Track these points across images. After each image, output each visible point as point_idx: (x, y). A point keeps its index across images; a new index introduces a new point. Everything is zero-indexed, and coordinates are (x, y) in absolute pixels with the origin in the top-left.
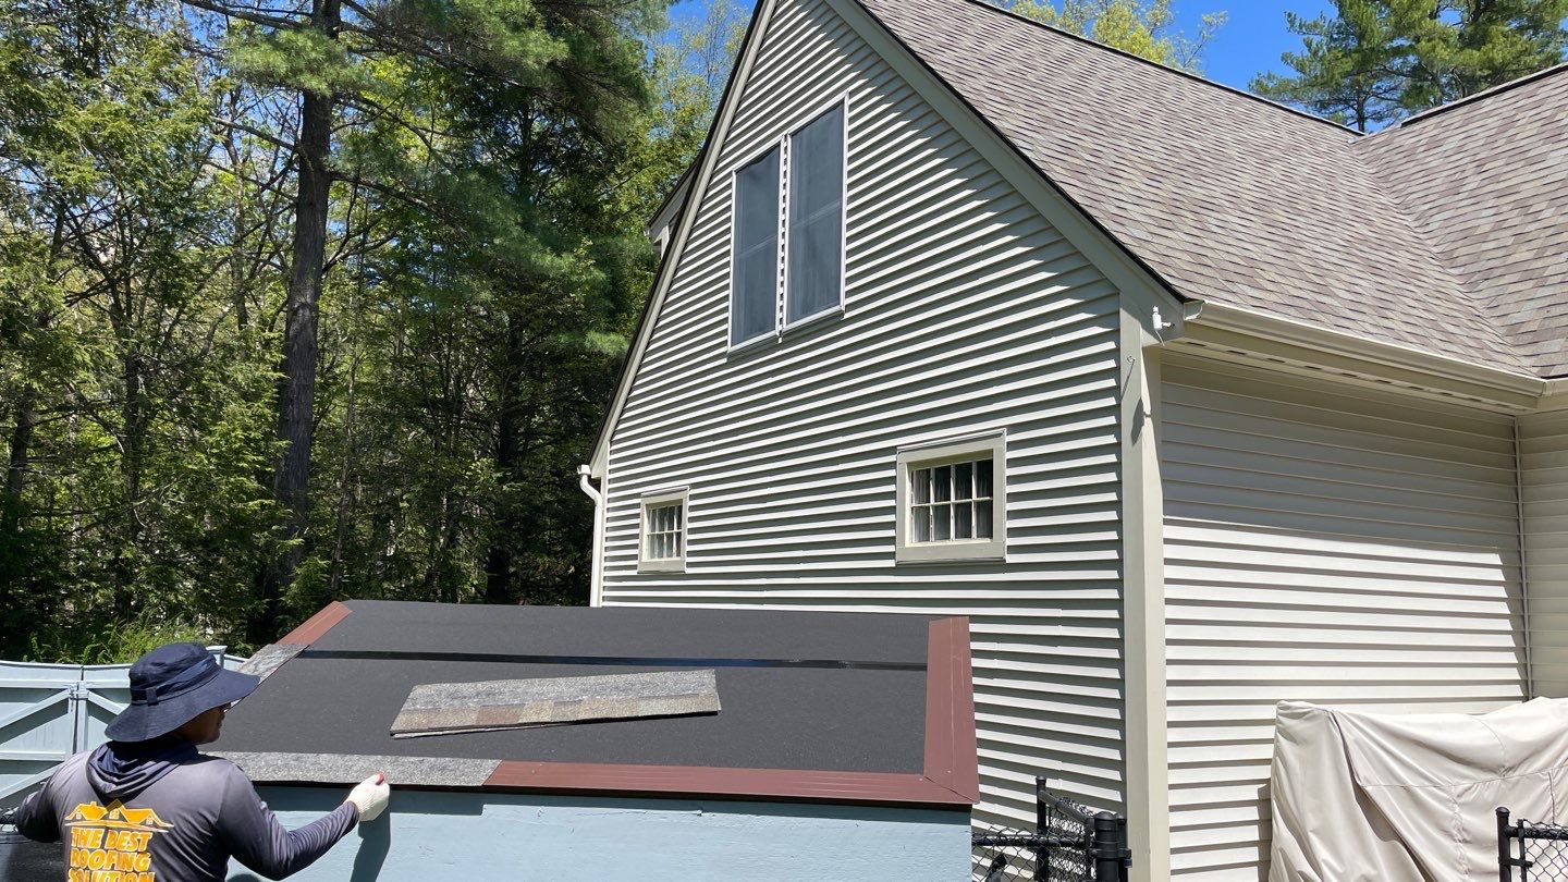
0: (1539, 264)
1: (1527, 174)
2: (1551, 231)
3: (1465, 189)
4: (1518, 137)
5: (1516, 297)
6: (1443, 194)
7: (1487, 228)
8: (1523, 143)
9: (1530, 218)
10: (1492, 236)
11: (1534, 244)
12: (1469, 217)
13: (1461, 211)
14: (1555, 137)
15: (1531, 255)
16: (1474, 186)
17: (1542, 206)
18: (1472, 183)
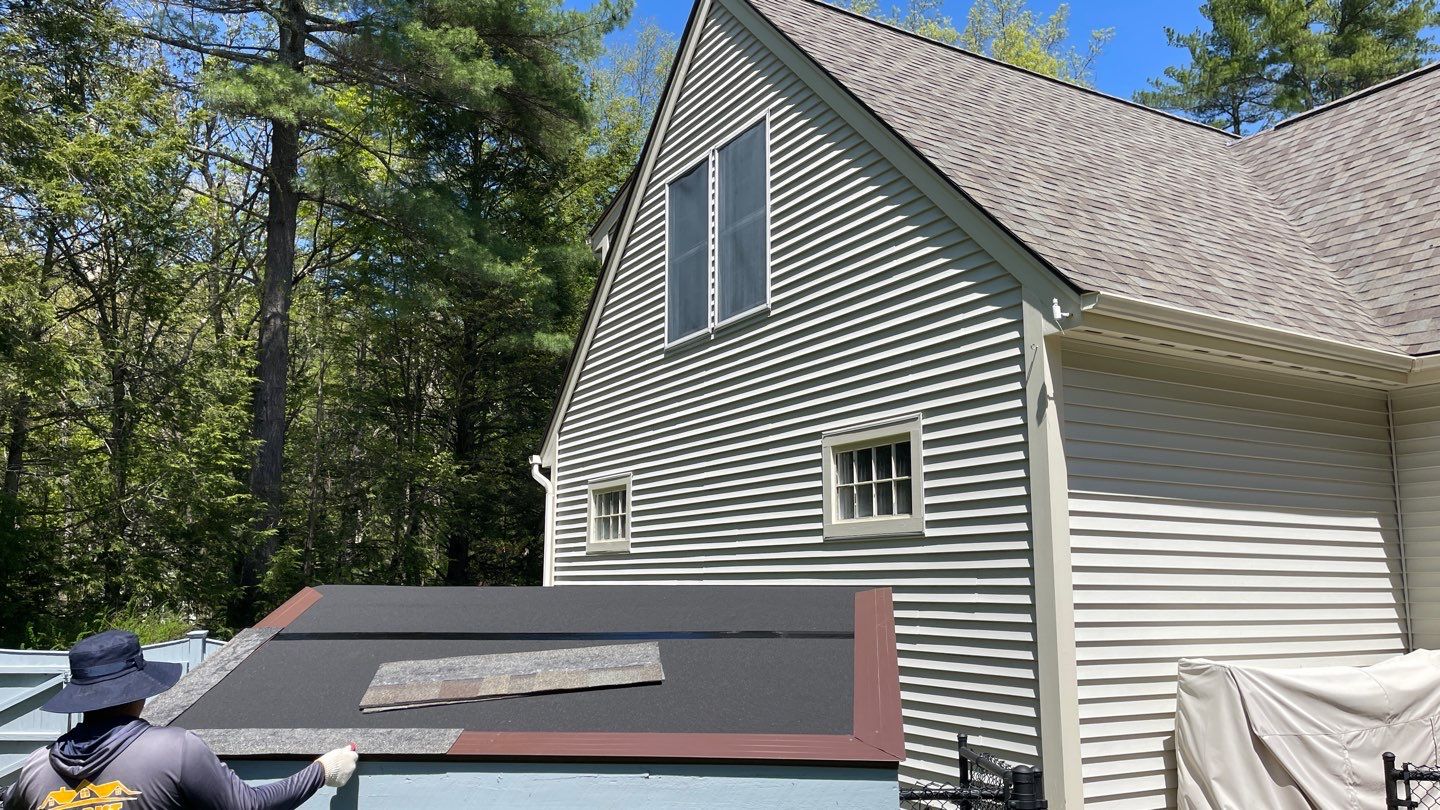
0: (1405, 251)
1: (1391, 169)
2: (1414, 222)
3: (1334, 184)
4: (1382, 136)
5: (1384, 282)
6: (1314, 190)
7: (1356, 220)
8: (1386, 142)
9: (1393, 211)
10: (1360, 228)
11: (1400, 234)
12: (1338, 210)
13: (1330, 206)
14: (1415, 136)
15: (1397, 243)
16: (1343, 181)
17: (1406, 199)
18: (1341, 179)
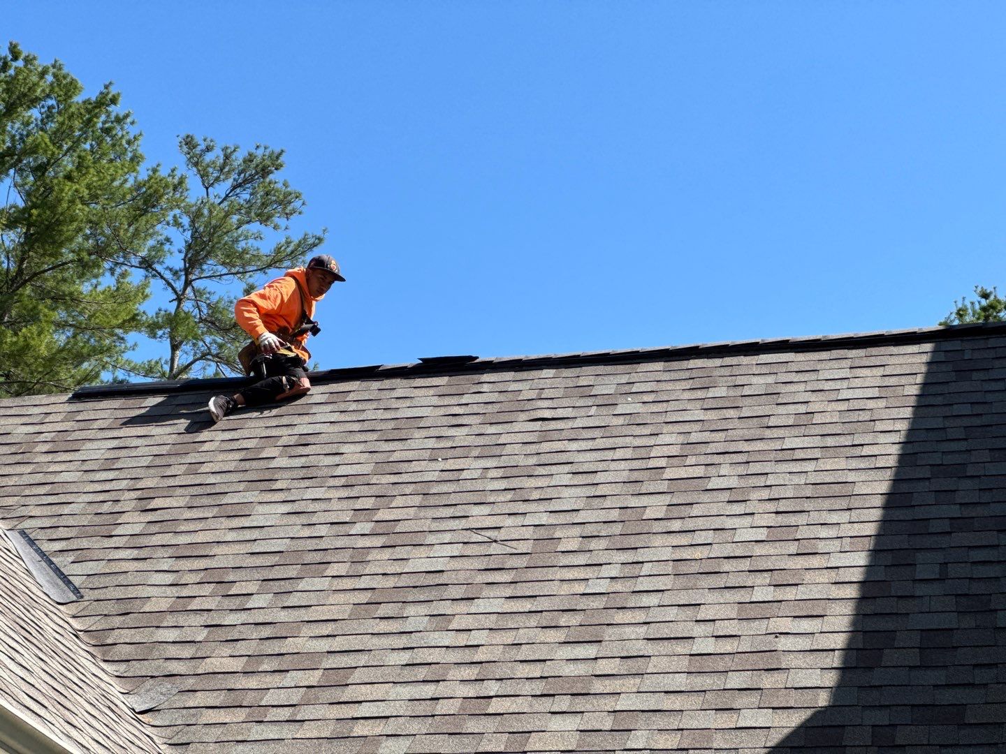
0: (252, 682)
1: (223, 529)
2: (267, 632)
3: (120, 530)
4: (204, 469)
5: (216, 732)
6: (85, 531)
7: (164, 605)
8: (212, 479)
9: (228, 603)
10: (170, 620)
11: (242, 648)
12: (130, 579)
13: (115, 567)
14: (265, 482)
15: (238, 665)
16: (137, 529)
17: (252, 588)
18: (134, 523)
